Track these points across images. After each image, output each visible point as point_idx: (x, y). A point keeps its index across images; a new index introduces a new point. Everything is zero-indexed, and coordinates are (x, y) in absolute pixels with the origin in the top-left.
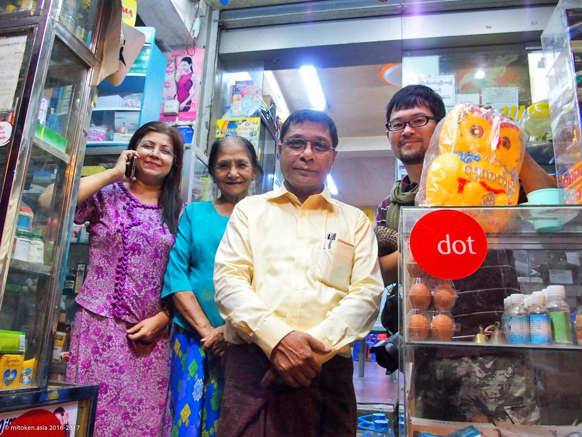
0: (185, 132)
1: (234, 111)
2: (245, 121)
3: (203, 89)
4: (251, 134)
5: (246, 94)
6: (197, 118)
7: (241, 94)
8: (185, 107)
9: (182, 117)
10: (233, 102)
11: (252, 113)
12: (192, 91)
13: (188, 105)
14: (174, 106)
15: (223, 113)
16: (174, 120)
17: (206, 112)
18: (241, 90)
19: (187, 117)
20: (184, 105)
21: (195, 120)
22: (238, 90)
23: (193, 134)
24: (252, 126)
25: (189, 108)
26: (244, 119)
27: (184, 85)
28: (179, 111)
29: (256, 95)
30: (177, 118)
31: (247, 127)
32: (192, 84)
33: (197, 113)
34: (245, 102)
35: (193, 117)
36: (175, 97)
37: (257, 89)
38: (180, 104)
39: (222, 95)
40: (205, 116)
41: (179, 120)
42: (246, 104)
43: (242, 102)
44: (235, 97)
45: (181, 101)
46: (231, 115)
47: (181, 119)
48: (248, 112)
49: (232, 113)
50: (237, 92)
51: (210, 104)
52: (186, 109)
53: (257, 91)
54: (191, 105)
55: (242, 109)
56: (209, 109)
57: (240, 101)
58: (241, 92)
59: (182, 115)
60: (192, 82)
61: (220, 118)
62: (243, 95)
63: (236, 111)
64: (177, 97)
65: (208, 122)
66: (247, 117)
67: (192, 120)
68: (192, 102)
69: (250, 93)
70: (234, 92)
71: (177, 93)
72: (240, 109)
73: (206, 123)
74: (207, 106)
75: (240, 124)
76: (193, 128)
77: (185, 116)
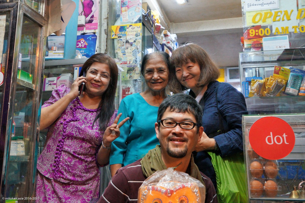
0: (91, 37)
1: (123, 19)
2: (132, 26)
3: (101, 6)
4: (136, 35)
5: (131, 6)
6: (99, 27)
7: (127, 6)
8: (90, 20)
9: (88, 27)
10: (122, 13)
11: (135, 20)
12: (93, 9)
13: (92, 19)
14: (82, 20)
15: (115, 21)
16: (83, 30)
17: (104, 23)
18: (127, 4)
19: (91, 27)
20: (88, 18)
21: (97, 29)
22: (125, 4)
23: (96, 39)
24: (136, 29)
25: (92, 20)
26: (131, 25)
27: (88, 4)
28: (86, 23)
29: (138, 7)
30: (85, 28)
31: (133, 30)
32: (93, 4)
33: (98, 24)
34: (131, 12)
35: (96, 27)
36: (82, 13)
37: (138, 3)
38: (86, 18)
39: (114, 8)
40: (104, 25)
41: (86, 29)
42: (131, 14)
43: (128, 12)
44: (123, 9)
45: (86, 16)
46: (121, 22)
47: (88, 29)
48: (133, 20)
49: (121, 20)
50: (125, 5)
51: (106, 16)
52: (90, 22)
53: (138, 4)
54: (94, 19)
55: (129, 18)
56: (106, 20)
57: (127, 12)
58: (127, 5)
59: (88, 26)
60: (93, 2)
61: (114, 25)
62: (128, 7)
63: (124, 19)
64: (83, 13)
65: (106, 29)
66: (132, 23)
67: (95, 29)
68: (94, 17)
69: (133, 6)
70: (122, 6)
71: (83, 10)
72: (127, 18)
73: (105, 30)
74: (105, 18)
75: (128, 28)
76: (96, 34)
77: (90, 26)
